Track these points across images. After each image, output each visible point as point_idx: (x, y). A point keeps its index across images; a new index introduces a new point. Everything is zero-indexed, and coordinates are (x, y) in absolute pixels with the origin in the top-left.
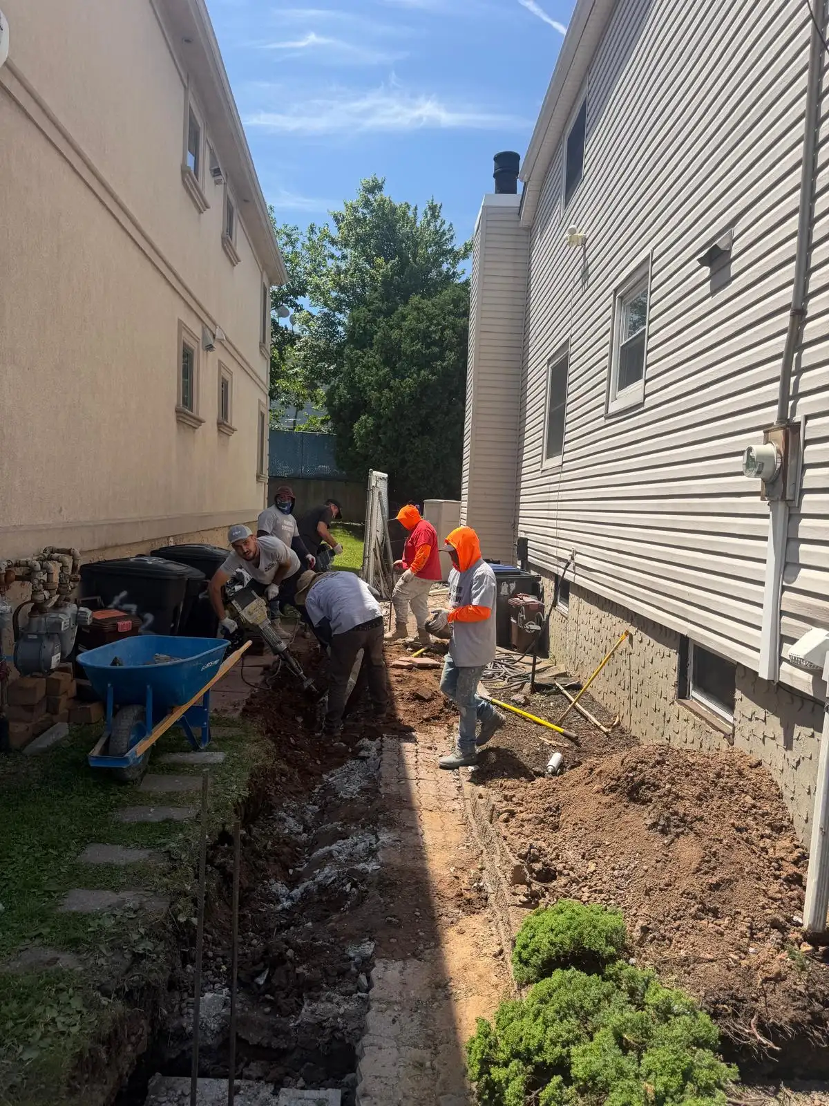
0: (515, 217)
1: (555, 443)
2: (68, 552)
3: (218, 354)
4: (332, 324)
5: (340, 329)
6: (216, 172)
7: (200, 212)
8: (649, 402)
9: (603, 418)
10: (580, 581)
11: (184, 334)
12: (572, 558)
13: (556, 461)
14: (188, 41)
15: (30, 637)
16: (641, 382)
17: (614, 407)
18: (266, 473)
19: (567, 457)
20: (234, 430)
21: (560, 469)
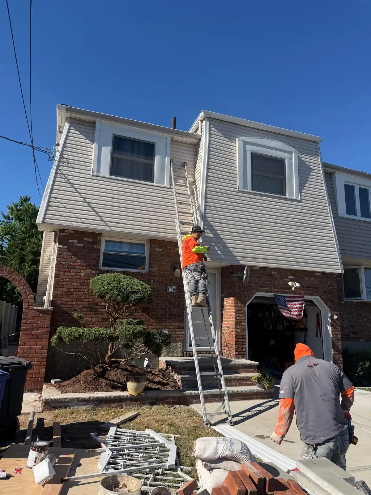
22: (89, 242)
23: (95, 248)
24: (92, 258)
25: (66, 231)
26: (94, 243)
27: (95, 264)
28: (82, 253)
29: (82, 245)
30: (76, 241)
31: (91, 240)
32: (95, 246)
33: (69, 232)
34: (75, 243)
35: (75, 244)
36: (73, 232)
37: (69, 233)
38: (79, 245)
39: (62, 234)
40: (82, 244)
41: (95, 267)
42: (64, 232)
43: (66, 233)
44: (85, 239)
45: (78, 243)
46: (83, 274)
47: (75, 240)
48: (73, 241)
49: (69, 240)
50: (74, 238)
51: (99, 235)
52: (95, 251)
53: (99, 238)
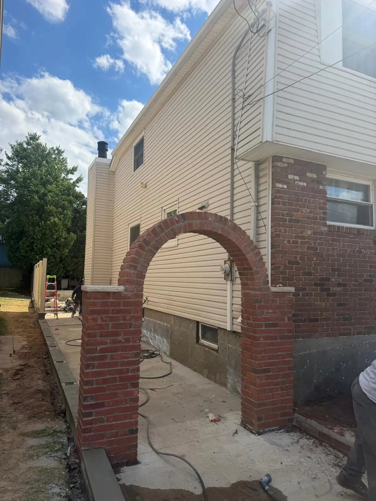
0: (108, 167)
8: (181, 246)
10: (151, 307)
12: (147, 299)
16: (176, 239)
22: (313, 180)
23: (321, 189)
24: (318, 205)
25: (284, 160)
26: (319, 182)
27: (322, 216)
28: (305, 198)
29: (305, 184)
30: (297, 178)
31: (315, 176)
32: (321, 187)
33: (287, 162)
34: (297, 180)
35: (296, 182)
36: (292, 161)
37: (289, 164)
38: (301, 184)
39: (279, 164)
40: (305, 182)
41: (322, 221)
42: (281, 161)
43: (285, 162)
44: (308, 174)
45: (300, 181)
46: (309, 232)
47: (295, 174)
48: (294, 176)
49: (289, 175)
50: (295, 172)
51: (324, 168)
52: (321, 195)
53: (324, 173)
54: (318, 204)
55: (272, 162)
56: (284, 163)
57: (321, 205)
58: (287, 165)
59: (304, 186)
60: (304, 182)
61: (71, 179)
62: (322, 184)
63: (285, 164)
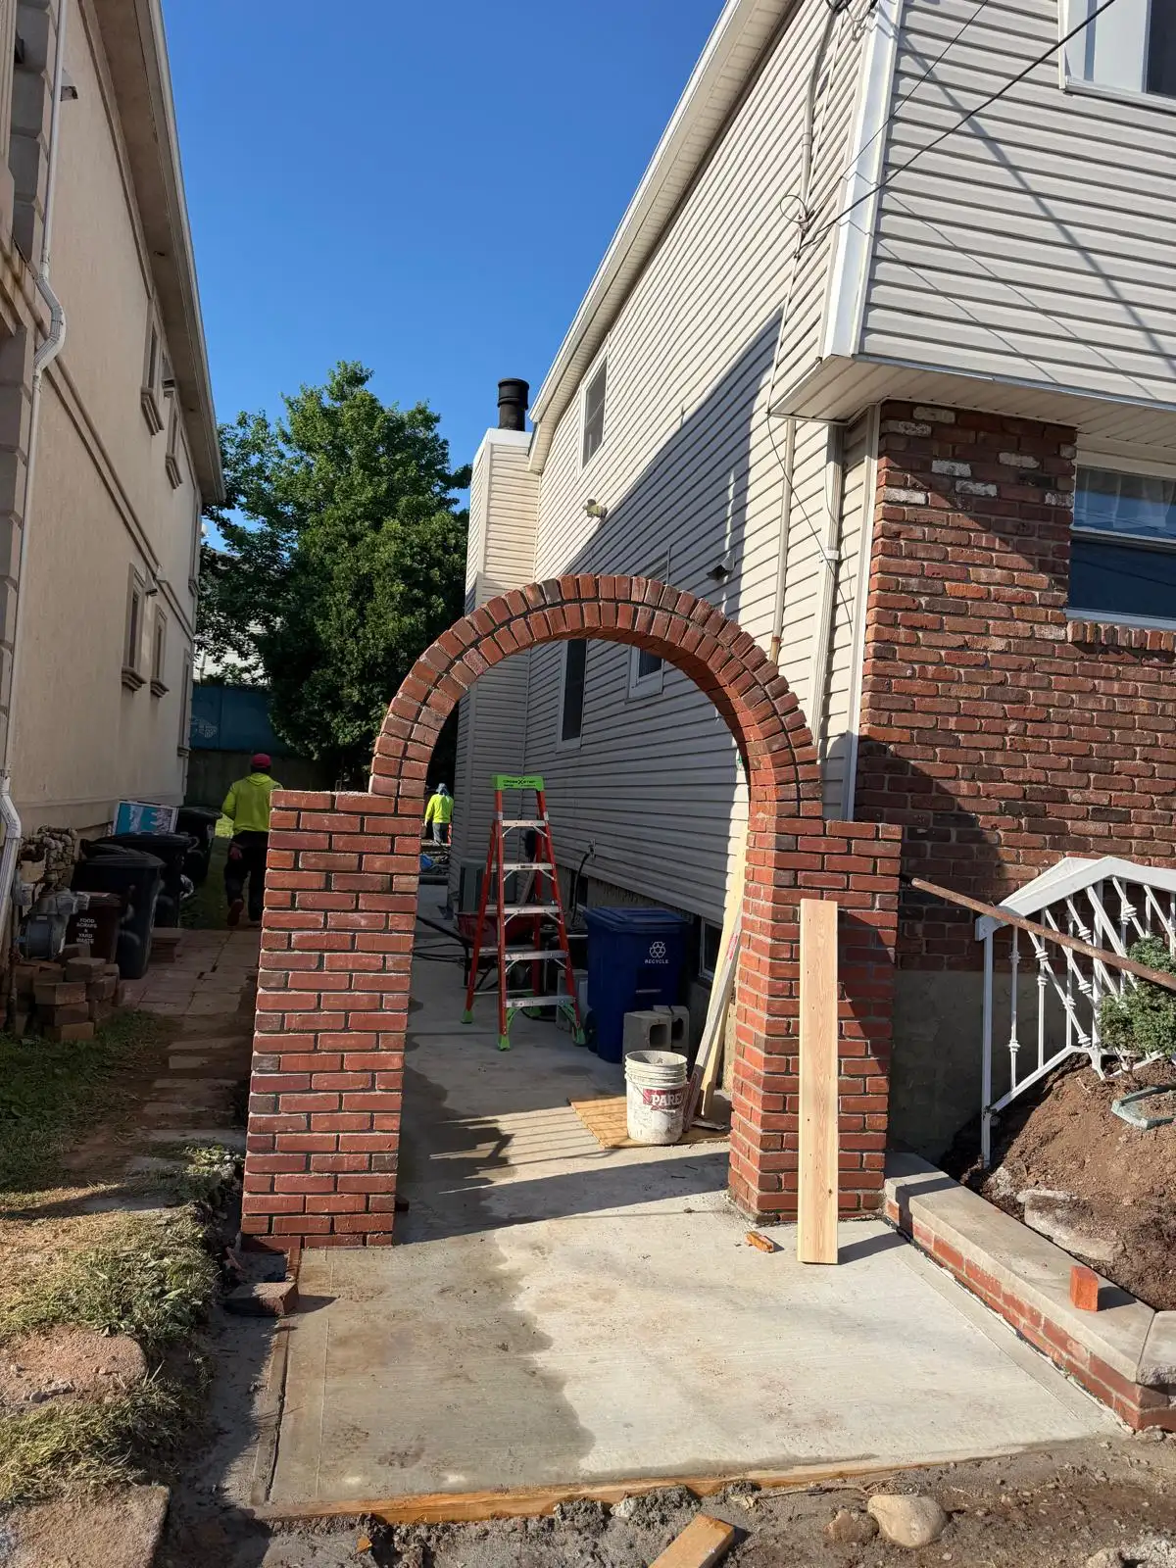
1: (573, 725)
2: (67, 832)
3: (159, 599)
4: (275, 546)
5: (286, 554)
6: (168, 383)
7: (153, 434)
8: (668, 693)
9: (623, 703)
10: (599, 874)
11: (135, 582)
12: (592, 850)
13: (574, 743)
14: (162, 254)
15: (39, 918)
16: (659, 673)
17: (634, 693)
18: (187, 745)
19: (586, 739)
20: (166, 690)
21: (578, 752)
22: (1022, 477)
23: (1050, 505)
24: (1037, 558)
25: (919, 413)
26: (1045, 483)
27: (1051, 592)
28: (991, 534)
29: (992, 490)
30: (963, 469)
31: (1030, 462)
32: (1050, 499)
33: (932, 419)
34: (961, 478)
35: (959, 484)
36: (950, 417)
37: (936, 426)
38: (979, 488)
39: (900, 427)
40: (993, 482)
41: (1049, 609)
42: (911, 419)
43: (923, 422)
44: (1004, 458)
45: (974, 478)
46: (999, 644)
47: (956, 458)
48: (953, 464)
49: (934, 462)
50: (957, 452)
51: (1066, 435)
52: (1051, 524)
53: (1066, 452)
54: (1036, 554)
55: (881, 421)
56: (918, 422)
57: (1050, 558)
58: (929, 429)
59: (987, 496)
60: (986, 482)
61: (456, 501)
62: (1056, 490)
63: (924, 426)
